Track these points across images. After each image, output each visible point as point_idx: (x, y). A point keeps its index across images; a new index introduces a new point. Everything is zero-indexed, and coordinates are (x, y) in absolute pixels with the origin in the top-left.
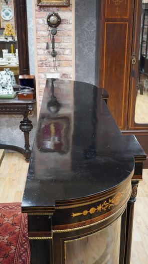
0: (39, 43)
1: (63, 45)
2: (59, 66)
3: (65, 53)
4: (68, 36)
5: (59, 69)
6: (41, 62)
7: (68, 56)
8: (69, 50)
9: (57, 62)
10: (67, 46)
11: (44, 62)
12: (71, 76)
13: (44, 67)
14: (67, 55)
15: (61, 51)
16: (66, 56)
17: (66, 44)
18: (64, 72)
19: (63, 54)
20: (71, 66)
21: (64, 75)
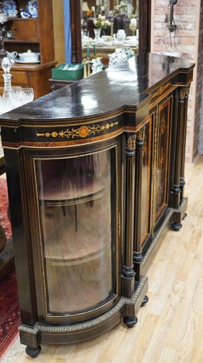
0: (158, 14)
1: (186, 17)
2: (179, 43)
3: (187, 27)
4: (193, 6)
5: (179, 47)
6: (158, 38)
7: (191, 32)
8: (192, 24)
9: (176, 39)
10: (190, 19)
11: (162, 38)
12: (193, 57)
13: (161, 45)
14: (190, 30)
15: (182, 24)
16: (188, 31)
17: (189, 16)
18: (184, 52)
19: (185, 29)
20: (194, 44)
21: (184, 54)
